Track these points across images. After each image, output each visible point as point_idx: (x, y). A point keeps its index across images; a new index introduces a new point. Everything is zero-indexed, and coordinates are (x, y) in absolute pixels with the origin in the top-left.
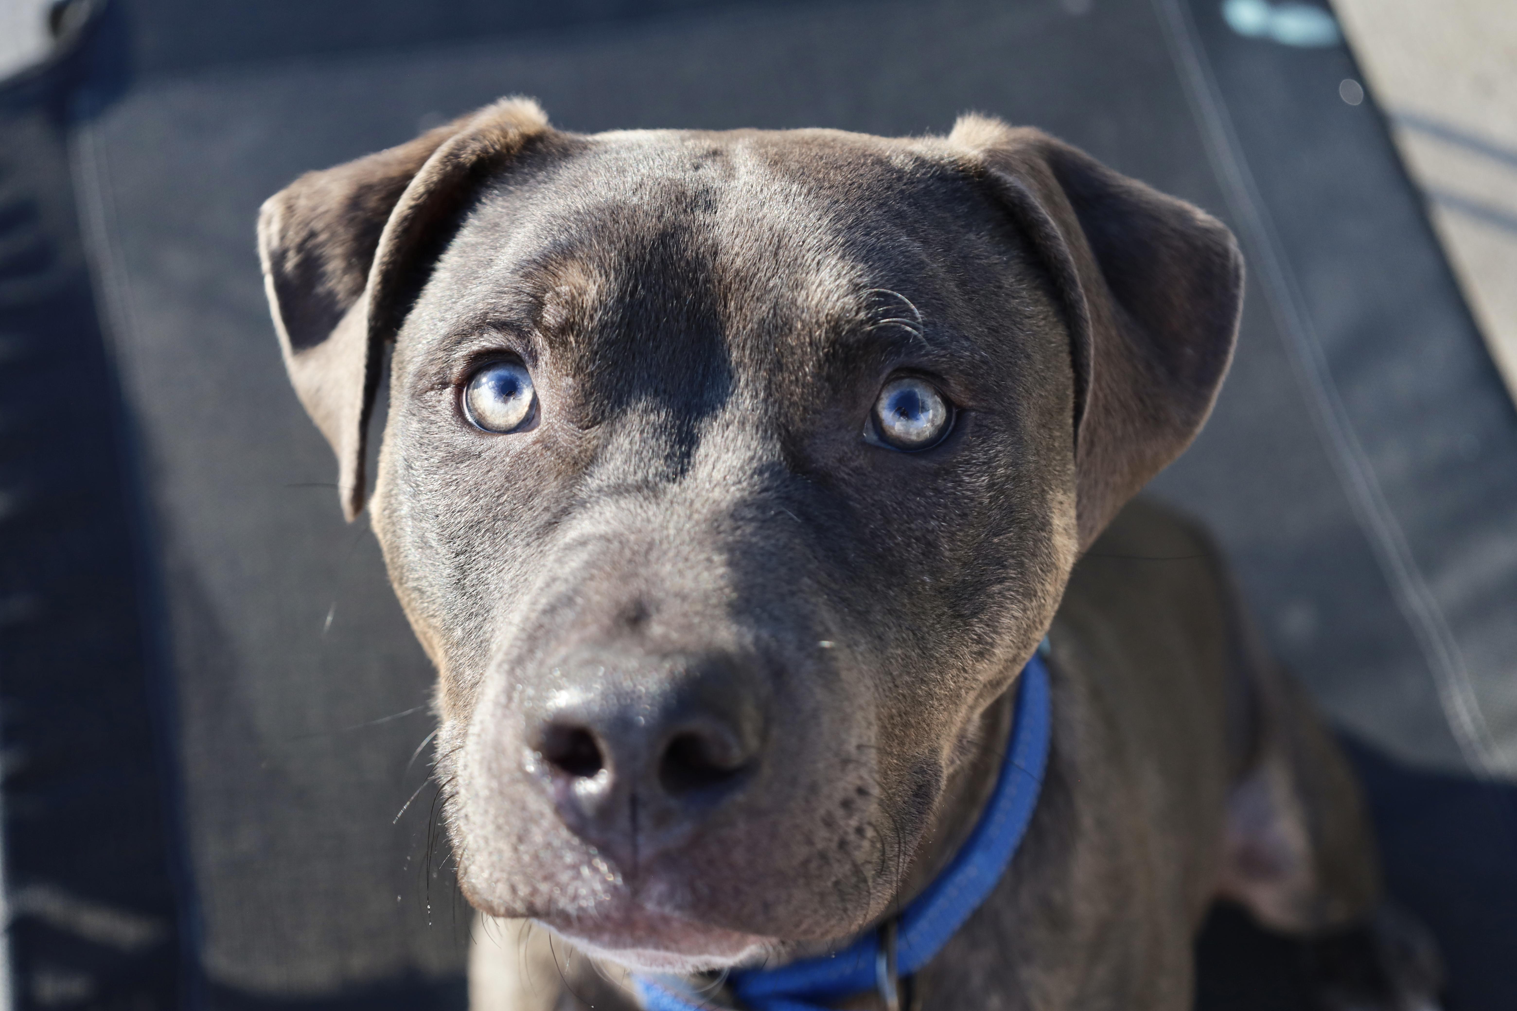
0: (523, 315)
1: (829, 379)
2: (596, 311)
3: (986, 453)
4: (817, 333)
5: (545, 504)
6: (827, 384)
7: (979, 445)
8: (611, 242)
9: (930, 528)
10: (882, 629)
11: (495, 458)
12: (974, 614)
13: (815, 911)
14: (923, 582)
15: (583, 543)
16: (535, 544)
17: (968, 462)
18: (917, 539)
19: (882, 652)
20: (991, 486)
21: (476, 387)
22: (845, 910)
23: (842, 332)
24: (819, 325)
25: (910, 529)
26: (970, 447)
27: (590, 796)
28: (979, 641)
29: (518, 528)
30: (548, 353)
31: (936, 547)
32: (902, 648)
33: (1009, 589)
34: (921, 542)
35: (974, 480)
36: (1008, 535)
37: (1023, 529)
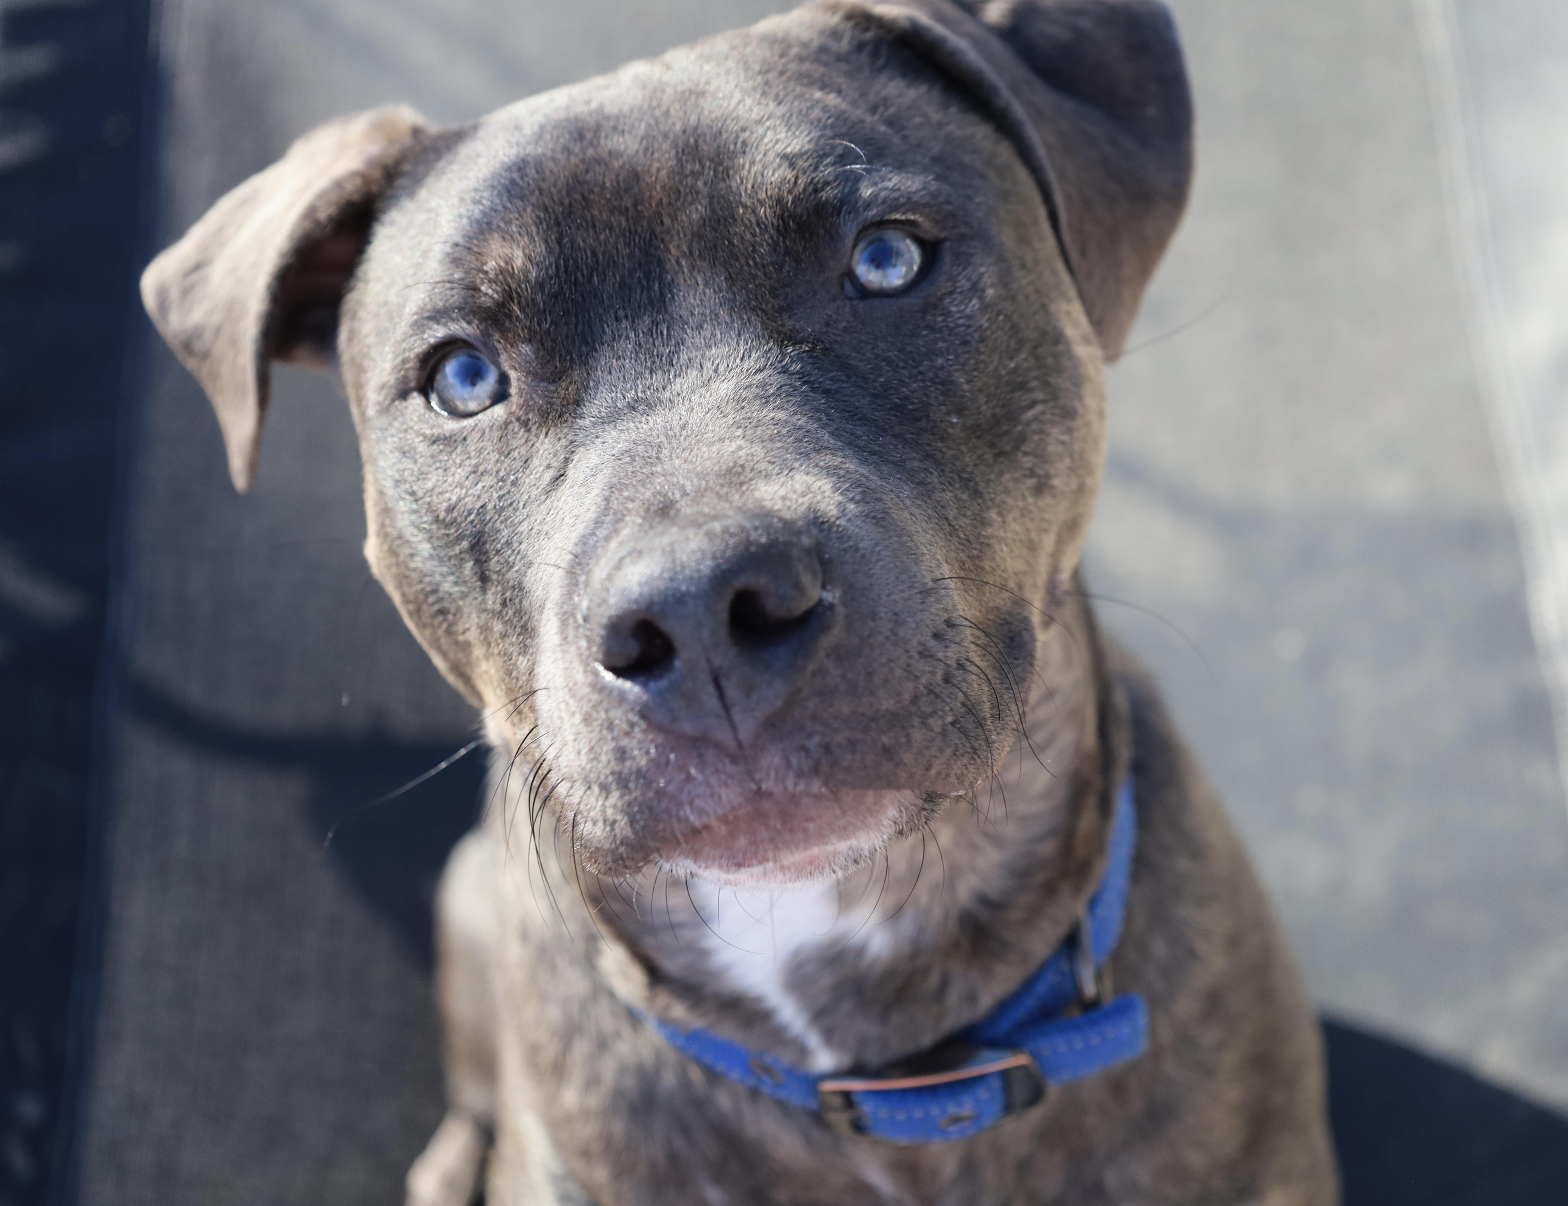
1: (788, 252)
2: (529, 271)
3: (969, 278)
4: (762, 211)
5: (545, 463)
6: (787, 259)
7: (960, 273)
9: (939, 366)
10: (923, 475)
12: (1017, 448)
13: (941, 750)
14: (952, 425)
17: (951, 293)
19: (929, 498)
20: (985, 308)
22: (975, 751)
23: (787, 203)
24: (762, 203)
25: (921, 373)
26: (951, 278)
28: (1032, 474)
31: (952, 383)
32: (950, 491)
33: (1043, 413)
34: (935, 383)
35: (962, 307)
36: (1023, 355)
37: (1036, 347)
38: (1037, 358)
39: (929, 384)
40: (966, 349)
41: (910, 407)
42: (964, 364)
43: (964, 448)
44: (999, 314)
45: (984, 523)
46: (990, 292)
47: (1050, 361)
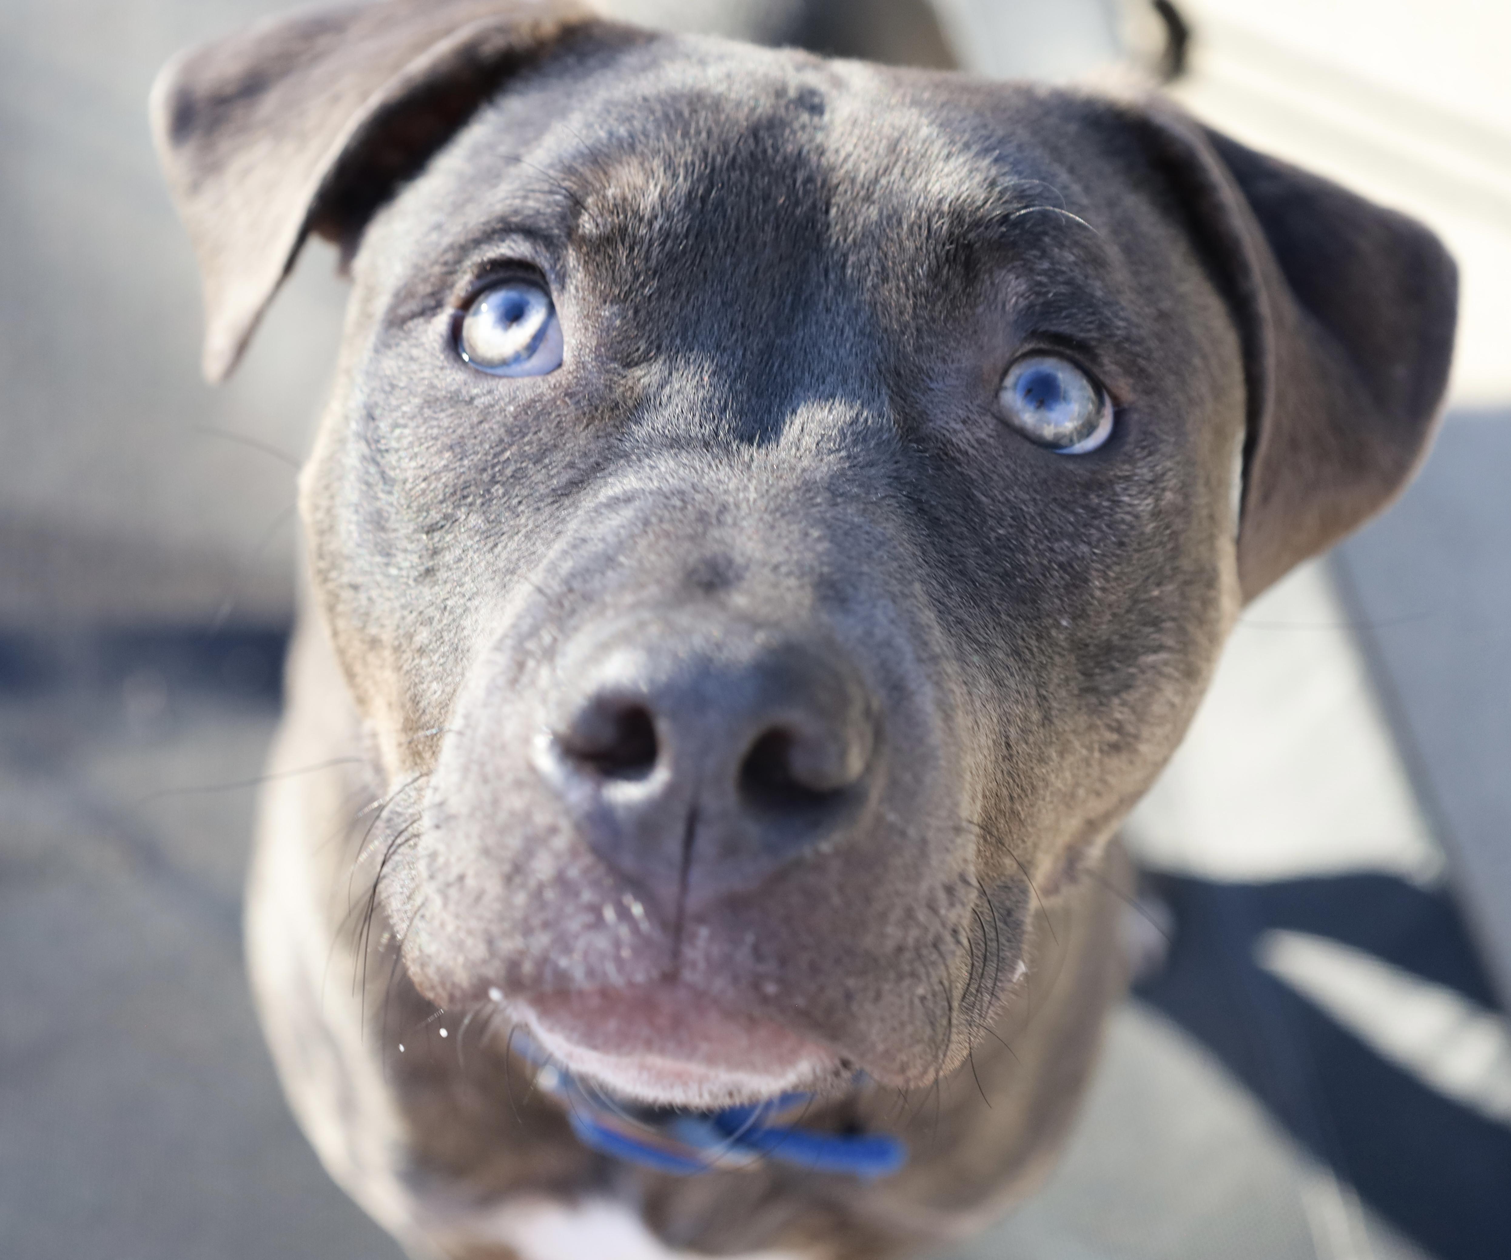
0: (553, 222)
2: (656, 217)
3: (1152, 469)
5: (567, 460)
7: (1144, 458)
8: (685, 134)
9: (1079, 554)
10: (1003, 673)
11: (492, 406)
12: (1117, 692)
14: (1059, 627)
15: (628, 499)
16: (547, 511)
17: (1127, 478)
18: (1061, 565)
20: (1156, 514)
21: (476, 313)
26: (1130, 459)
27: (630, 808)
28: (1119, 728)
29: (525, 492)
30: (580, 275)
31: (1086, 581)
32: (1023, 705)
33: (1166, 663)
34: (1065, 571)
35: (1136, 502)
36: (1170, 587)
37: (1187, 583)
38: (1183, 595)
39: (1056, 567)
40: (1118, 552)
41: (1019, 580)
42: (1108, 567)
43: (1057, 659)
44: (1167, 527)
45: (1042, 760)
46: (1169, 495)
47: (1196, 605)
